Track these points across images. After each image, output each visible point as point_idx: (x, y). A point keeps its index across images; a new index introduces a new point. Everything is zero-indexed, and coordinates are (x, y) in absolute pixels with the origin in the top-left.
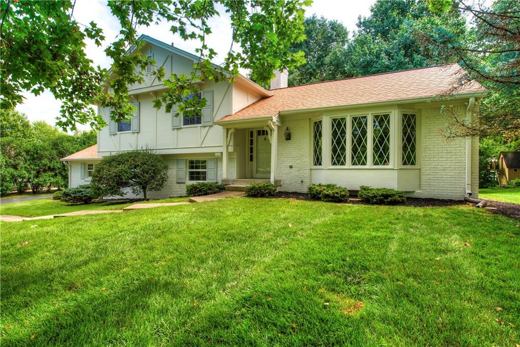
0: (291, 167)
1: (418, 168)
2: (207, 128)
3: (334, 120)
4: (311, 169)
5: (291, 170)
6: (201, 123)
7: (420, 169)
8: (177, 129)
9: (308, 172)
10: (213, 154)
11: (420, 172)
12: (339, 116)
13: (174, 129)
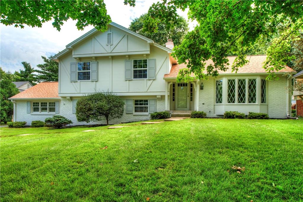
0: (203, 104)
1: (267, 104)
2: (151, 81)
3: (229, 80)
4: (214, 105)
5: (204, 105)
6: (146, 78)
7: (268, 105)
8: (129, 80)
9: (213, 106)
10: (156, 96)
11: (268, 107)
12: (232, 78)
13: (126, 80)
